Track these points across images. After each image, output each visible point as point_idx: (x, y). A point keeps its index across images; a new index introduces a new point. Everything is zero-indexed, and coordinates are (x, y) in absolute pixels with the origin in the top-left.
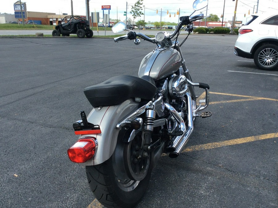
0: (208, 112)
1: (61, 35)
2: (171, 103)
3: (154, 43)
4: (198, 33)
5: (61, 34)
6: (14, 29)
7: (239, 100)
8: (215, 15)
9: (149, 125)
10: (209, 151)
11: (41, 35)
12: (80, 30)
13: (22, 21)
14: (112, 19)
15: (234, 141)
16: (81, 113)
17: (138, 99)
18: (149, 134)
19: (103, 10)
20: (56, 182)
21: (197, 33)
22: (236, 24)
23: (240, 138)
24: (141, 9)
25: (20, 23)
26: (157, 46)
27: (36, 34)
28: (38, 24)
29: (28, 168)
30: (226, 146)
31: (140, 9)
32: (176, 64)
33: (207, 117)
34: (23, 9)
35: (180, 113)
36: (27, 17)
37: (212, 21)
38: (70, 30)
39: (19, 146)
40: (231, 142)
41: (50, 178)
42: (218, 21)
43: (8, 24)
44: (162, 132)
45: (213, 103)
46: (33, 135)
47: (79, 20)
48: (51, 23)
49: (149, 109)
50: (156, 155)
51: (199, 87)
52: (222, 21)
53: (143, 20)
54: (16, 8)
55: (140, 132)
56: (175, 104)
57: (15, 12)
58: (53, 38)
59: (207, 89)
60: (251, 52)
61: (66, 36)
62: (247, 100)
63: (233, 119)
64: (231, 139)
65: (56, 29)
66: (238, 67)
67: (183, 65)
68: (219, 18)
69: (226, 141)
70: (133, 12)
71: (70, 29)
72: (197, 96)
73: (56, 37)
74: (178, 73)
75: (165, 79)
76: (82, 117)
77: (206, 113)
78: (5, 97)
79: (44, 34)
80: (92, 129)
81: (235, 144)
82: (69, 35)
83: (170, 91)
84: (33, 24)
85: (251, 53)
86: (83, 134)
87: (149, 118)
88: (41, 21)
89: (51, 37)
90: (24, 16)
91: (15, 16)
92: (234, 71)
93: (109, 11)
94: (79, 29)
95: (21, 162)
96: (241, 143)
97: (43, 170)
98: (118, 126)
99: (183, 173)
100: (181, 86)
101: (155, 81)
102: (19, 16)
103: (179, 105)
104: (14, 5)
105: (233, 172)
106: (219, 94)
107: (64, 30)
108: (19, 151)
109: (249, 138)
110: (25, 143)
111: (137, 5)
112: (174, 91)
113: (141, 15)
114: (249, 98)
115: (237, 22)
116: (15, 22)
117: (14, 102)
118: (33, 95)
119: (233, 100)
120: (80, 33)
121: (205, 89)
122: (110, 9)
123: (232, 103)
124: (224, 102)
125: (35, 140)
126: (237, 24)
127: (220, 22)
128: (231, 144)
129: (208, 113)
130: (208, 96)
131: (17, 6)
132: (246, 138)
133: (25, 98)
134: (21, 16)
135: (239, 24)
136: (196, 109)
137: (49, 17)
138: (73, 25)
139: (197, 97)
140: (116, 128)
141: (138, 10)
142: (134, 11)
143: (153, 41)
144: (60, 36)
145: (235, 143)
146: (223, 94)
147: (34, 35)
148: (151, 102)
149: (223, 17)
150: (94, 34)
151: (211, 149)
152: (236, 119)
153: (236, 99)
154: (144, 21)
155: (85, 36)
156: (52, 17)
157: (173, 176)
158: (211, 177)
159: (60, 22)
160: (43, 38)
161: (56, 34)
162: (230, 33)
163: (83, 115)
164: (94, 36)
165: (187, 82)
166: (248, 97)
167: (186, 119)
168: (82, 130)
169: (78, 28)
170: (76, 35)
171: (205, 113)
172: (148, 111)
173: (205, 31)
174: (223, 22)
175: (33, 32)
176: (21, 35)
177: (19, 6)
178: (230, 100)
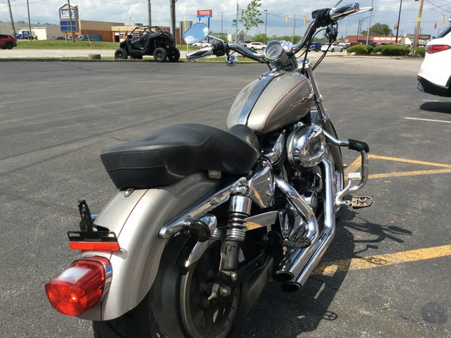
0: (364, 198)
1: (129, 57)
2: (292, 178)
3: (262, 63)
4: (355, 55)
5: (128, 55)
6: (57, 48)
7: (425, 172)
8: (385, 25)
9: (237, 227)
10: (365, 273)
11: (97, 58)
12: (159, 49)
13: (71, 36)
14: (214, 33)
15: (414, 253)
16: (79, 204)
17: (214, 174)
18: (234, 247)
19: (198, 18)
20: (60, 330)
21: (353, 53)
22: (420, 40)
23: (427, 247)
24: (258, 13)
25: (68, 40)
26: (269, 70)
27: (89, 55)
28: (96, 40)
29: (17, 296)
30: (400, 264)
31: (256, 14)
32: (303, 101)
33: (363, 207)
34: (73, 17)
35: (309, 199)
36: (80, 29)
37: (380, 34)
38: (142, 49)
39: (11, 251)
40: (410, 256)
41: (50, 318)
42: (390, 35)
43: (50, 40)
44: (268, 239)
45: (376, 176)
46: (43, 230)
47: (158, 33)
48: (117, 39)
49: (238, 194)
50: (253, 287)
51: (349, 148)
52: (395, 35)
53: (264, 33)
54: (62, 16)
55: (217, 241)
56: (300, 180)
57: (61, 22)
58: (115, 61)
59: (364, 151)
60: (447, 85)
61: (136, 59)
62: (441, 171)
63: (414, 208)
64: (409, 250)
65: (121, 47)
66: (423, 112)
67: (319, 105)
68: (391, 30)
69: (400, 253)
70: (243, 20)
71: (143, 47)
72: (345, 165)
73: (121, 61)
74: (307, 120)
75: (279, 131)
76: (81, 214)
77: (361, 198)
78: (14, 159)
79: (101, 56)
80: (102, 241)
81: (417, 260)
82: (141, 58)
83: (290, 156)
84: (88, 40)
85: (447, 88)
86: (86, 249)
87: (236, 214)
88: (101, 36)
89: (112, 60)
90: (74, 29)
91: (61, 27)
92: (416, 119)
93: (209, 19)
94: (157, 47)
95: (6, 283)
96: (428, 258)
97: (43, 301)
98: (163, 232)
99: (310, 321)
100: (313, 147)
101: (257, 136)
102: (67, 27)
103: (309, 183)
104: (60, 10)
105: (413, 321)
106: (388, 160)
107: (133, 49)
108: (9, 260)
109: (443, 247)
110: (25, 244)
111: (251, 7)
112: (298, 156)
113: (258, 24)
114: (444, 168)
115: (421, 37)
116: (62, 37)
117: (27, 166)
118: (63, 155)
119: (415, 172)
120: (160, 54)
121: (360, 153)
122: (211, 16)
123: (413, 177)
124: (398, 174)
125: (44, 239)
126: (422, 39)
127: (393, 36)
128: (408, 260)
129: (366, 199)
130: (366, 165)
131: (64, 11)
132: (438, 247)
133: (47, 160)
134: (70, 27)
135: (426, 39)
136: (344, 188)
137: (114, 28)
138: (148, 41)
139: (345, 167)
140: (159, 237)
141: (254, 16)
142: (247, 18)
143: (261, 59)
144: (127, 58)
145: (417, 258)
146: (396, 159)
147: (86, 58)
148: (244, 178)
149: (398, 27)
150: (181, 55)
151: (369, 270)
152: (420, 208)
153: (420, 169)
154: (266, 35)
155: (168, 59)
156: (118, 30)
157: (289, 328)
158: (367, 331)
159: (130, 37)
160: (100, 61)
161: (120, 55)
162: (410, 54)
163: (84, 209)
164: (182, 59)
165: (325, 138)
166: (442, 165)
167: (319, 211)
168: (84, 241)
169: (155, 46)
170: (153, 57)
171: (359, 199)
172: (236, 198)
173: (367, 50)
174: (397, 37)
175: (85, 53)
176: (66, 57)
177: (68, 12)
178: (409, 171)
